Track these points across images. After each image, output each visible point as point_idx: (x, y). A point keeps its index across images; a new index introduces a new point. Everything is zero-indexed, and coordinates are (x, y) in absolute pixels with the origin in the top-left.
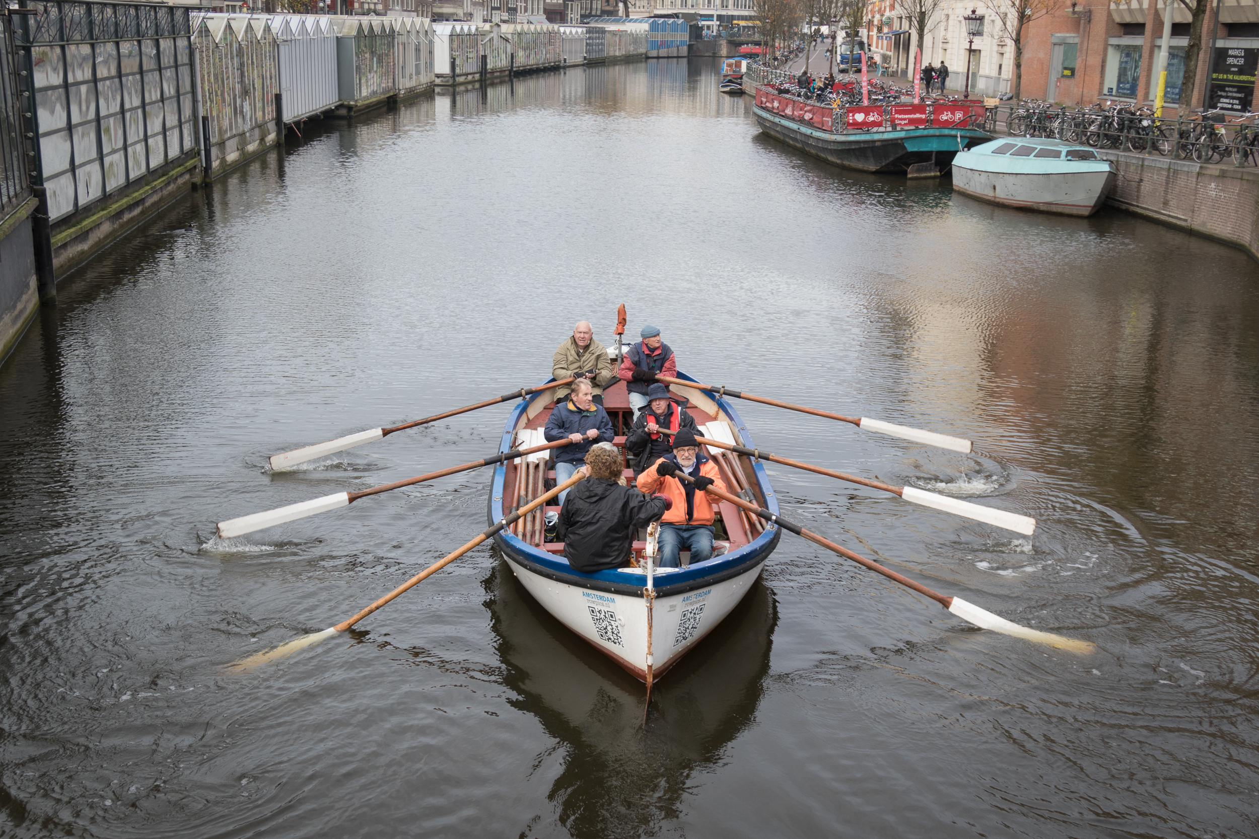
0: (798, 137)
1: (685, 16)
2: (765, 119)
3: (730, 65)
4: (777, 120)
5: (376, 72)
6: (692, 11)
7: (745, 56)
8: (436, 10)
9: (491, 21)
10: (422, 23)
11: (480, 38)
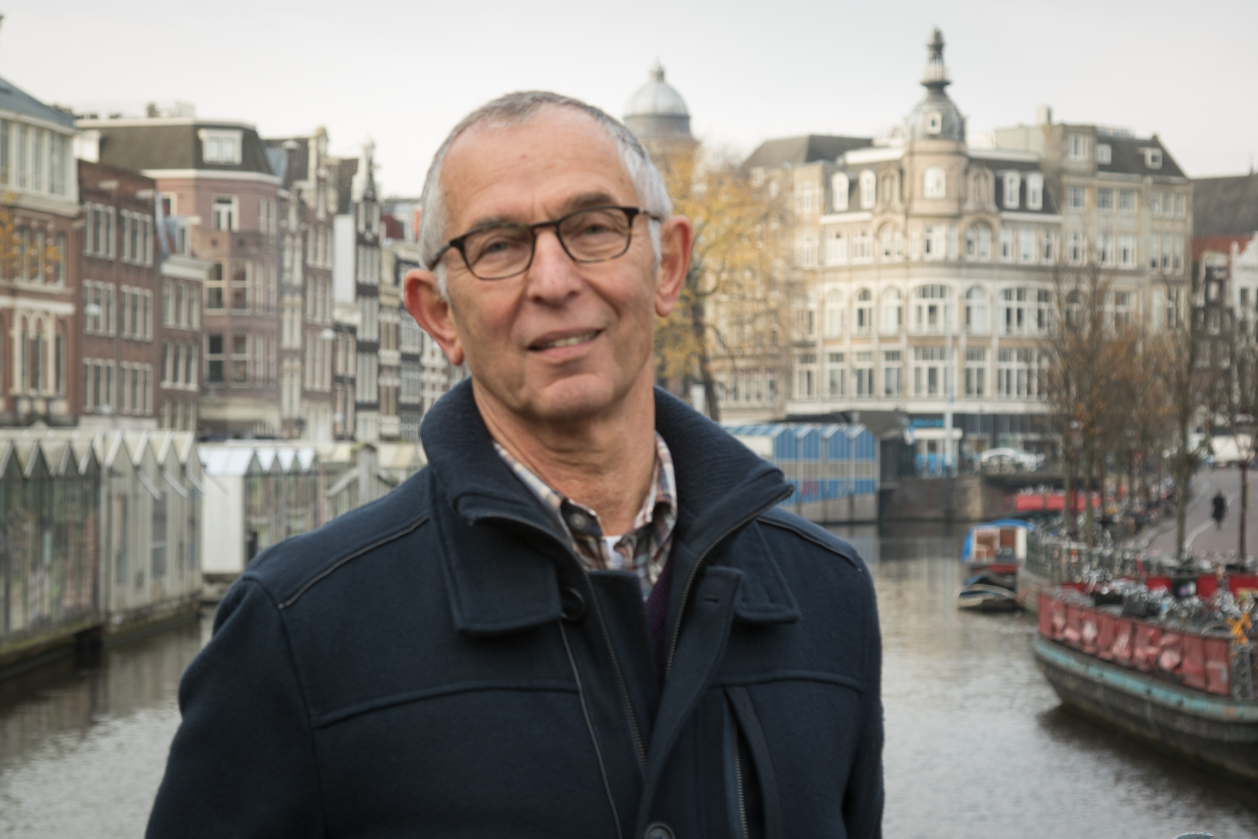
0: (1149, 713)
1: (868, 417)
2: (1064, 672)
3: (985, 541)
4: (1094, 672)
5: (49, 569)
6: (887, 405)
7: (1025, 517)
8: (211, 413)
9: (352, 439)
10: (173, 448)
11: (322, 480)
